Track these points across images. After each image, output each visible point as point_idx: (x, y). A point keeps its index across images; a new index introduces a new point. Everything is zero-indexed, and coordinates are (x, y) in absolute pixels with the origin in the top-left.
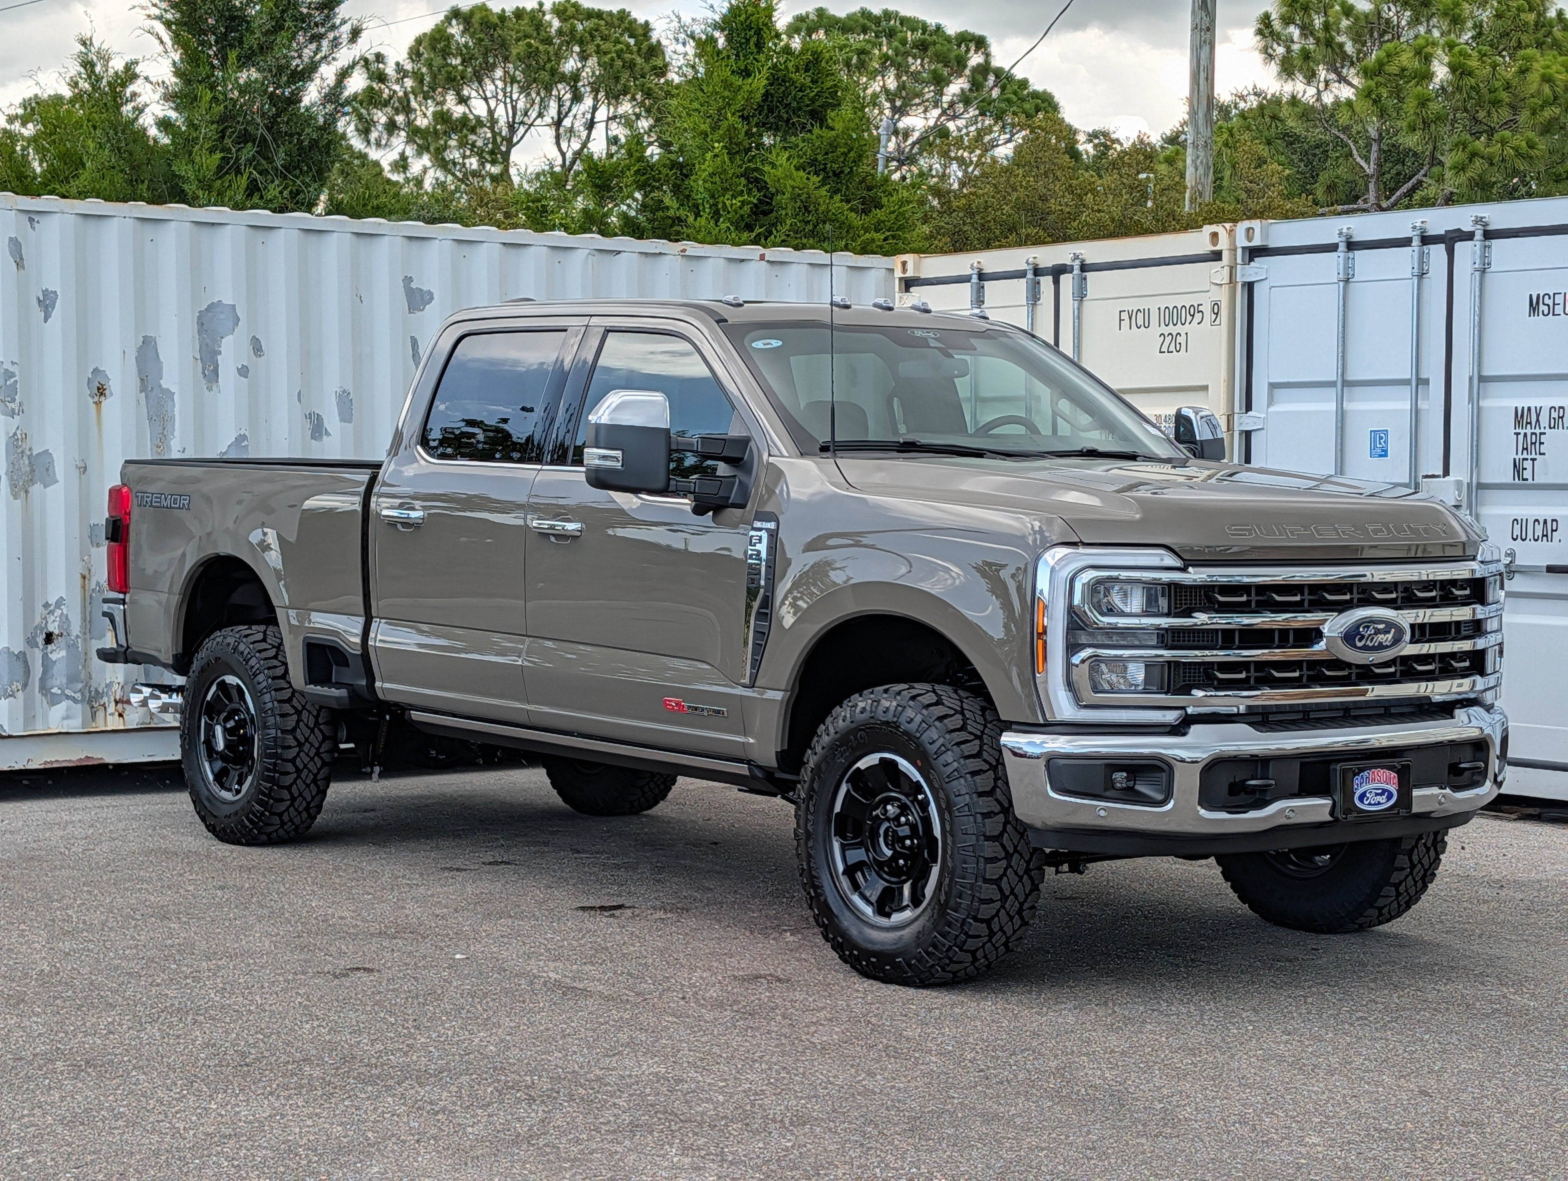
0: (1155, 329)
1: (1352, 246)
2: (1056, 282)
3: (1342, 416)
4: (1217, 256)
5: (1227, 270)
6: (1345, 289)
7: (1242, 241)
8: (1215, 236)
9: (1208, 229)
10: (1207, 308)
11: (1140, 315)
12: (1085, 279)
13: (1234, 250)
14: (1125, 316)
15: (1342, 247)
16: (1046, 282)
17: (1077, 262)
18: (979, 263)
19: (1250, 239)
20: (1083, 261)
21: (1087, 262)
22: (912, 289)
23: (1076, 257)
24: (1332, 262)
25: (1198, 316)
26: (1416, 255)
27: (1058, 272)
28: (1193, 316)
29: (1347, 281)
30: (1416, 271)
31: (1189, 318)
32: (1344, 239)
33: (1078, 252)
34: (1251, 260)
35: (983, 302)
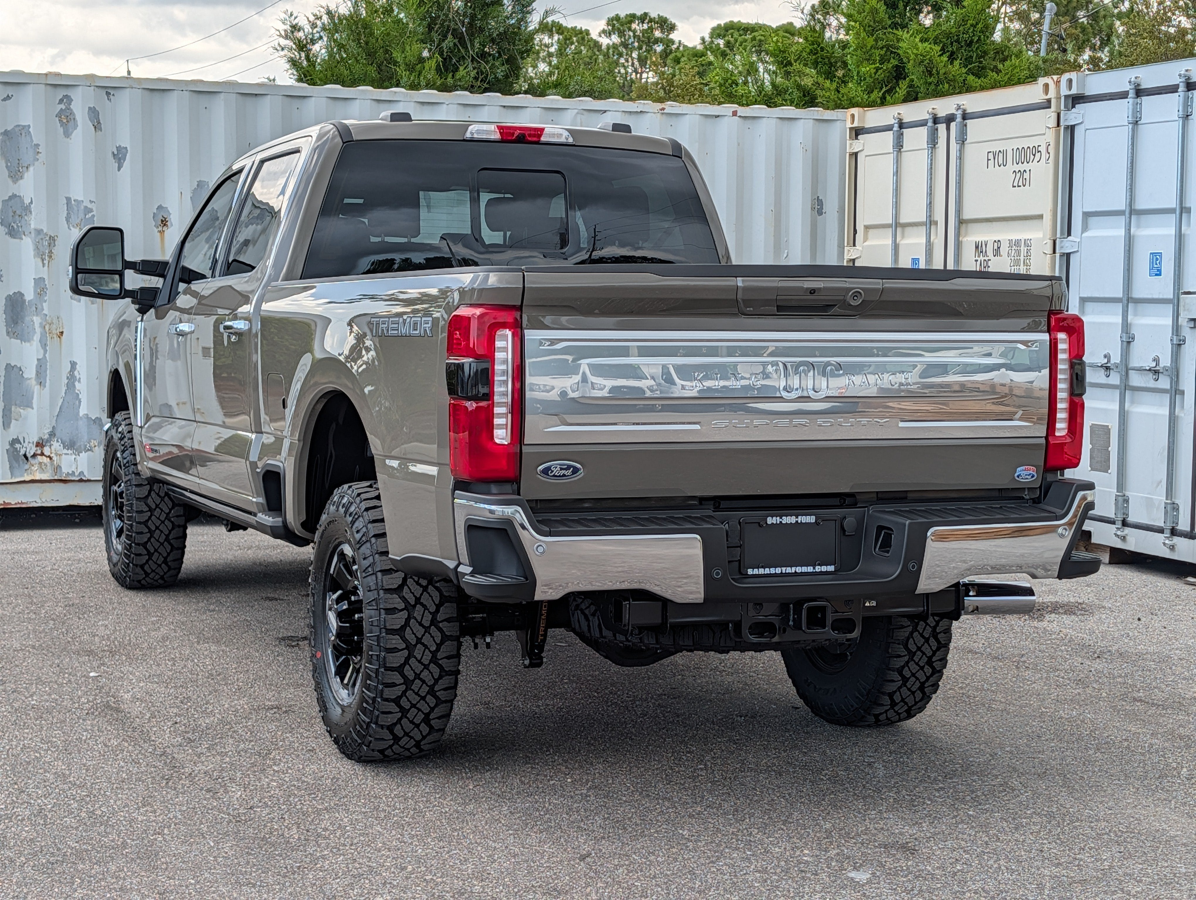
0: (1011, 167)
1: (1140, 92)
2: (948, 129)
3: (1130, 241)
4: (1047, 104)
5: (1054, 116)
6: (1133, 130)
7: (1064, 91)
8: (1046, 86)
9: (1042, 81)
10: (1043, 149)
11: (1001, 155)
12: (966, 125)
13: (1058, 98)
14: (991, 156)
15: (1132, 94)
16: (942, 127)
17: (960, 112)
18: (899, 114)
19: (1070, 87)
20: (964, 110)
21: (968, 111)
22: (859, 137)
23: (959, 108)
24: (1124, 107)
25: (1038, 155)
26: (1181, 98)
27: (949, 119)
28: (1034, 155)
29: (1136, 123)
30: (1181, 113)
31: (1032, 157)
32: (1133, 87)
33: (961, 103)
34: (1073, 107)
35: (902, 146)
